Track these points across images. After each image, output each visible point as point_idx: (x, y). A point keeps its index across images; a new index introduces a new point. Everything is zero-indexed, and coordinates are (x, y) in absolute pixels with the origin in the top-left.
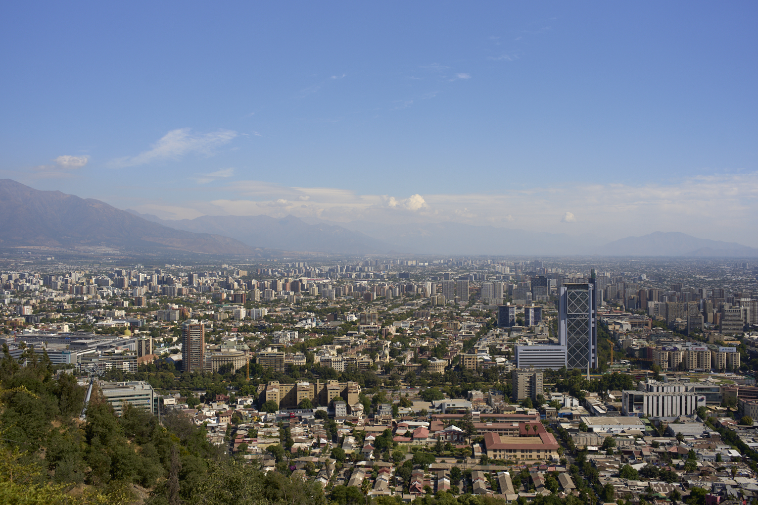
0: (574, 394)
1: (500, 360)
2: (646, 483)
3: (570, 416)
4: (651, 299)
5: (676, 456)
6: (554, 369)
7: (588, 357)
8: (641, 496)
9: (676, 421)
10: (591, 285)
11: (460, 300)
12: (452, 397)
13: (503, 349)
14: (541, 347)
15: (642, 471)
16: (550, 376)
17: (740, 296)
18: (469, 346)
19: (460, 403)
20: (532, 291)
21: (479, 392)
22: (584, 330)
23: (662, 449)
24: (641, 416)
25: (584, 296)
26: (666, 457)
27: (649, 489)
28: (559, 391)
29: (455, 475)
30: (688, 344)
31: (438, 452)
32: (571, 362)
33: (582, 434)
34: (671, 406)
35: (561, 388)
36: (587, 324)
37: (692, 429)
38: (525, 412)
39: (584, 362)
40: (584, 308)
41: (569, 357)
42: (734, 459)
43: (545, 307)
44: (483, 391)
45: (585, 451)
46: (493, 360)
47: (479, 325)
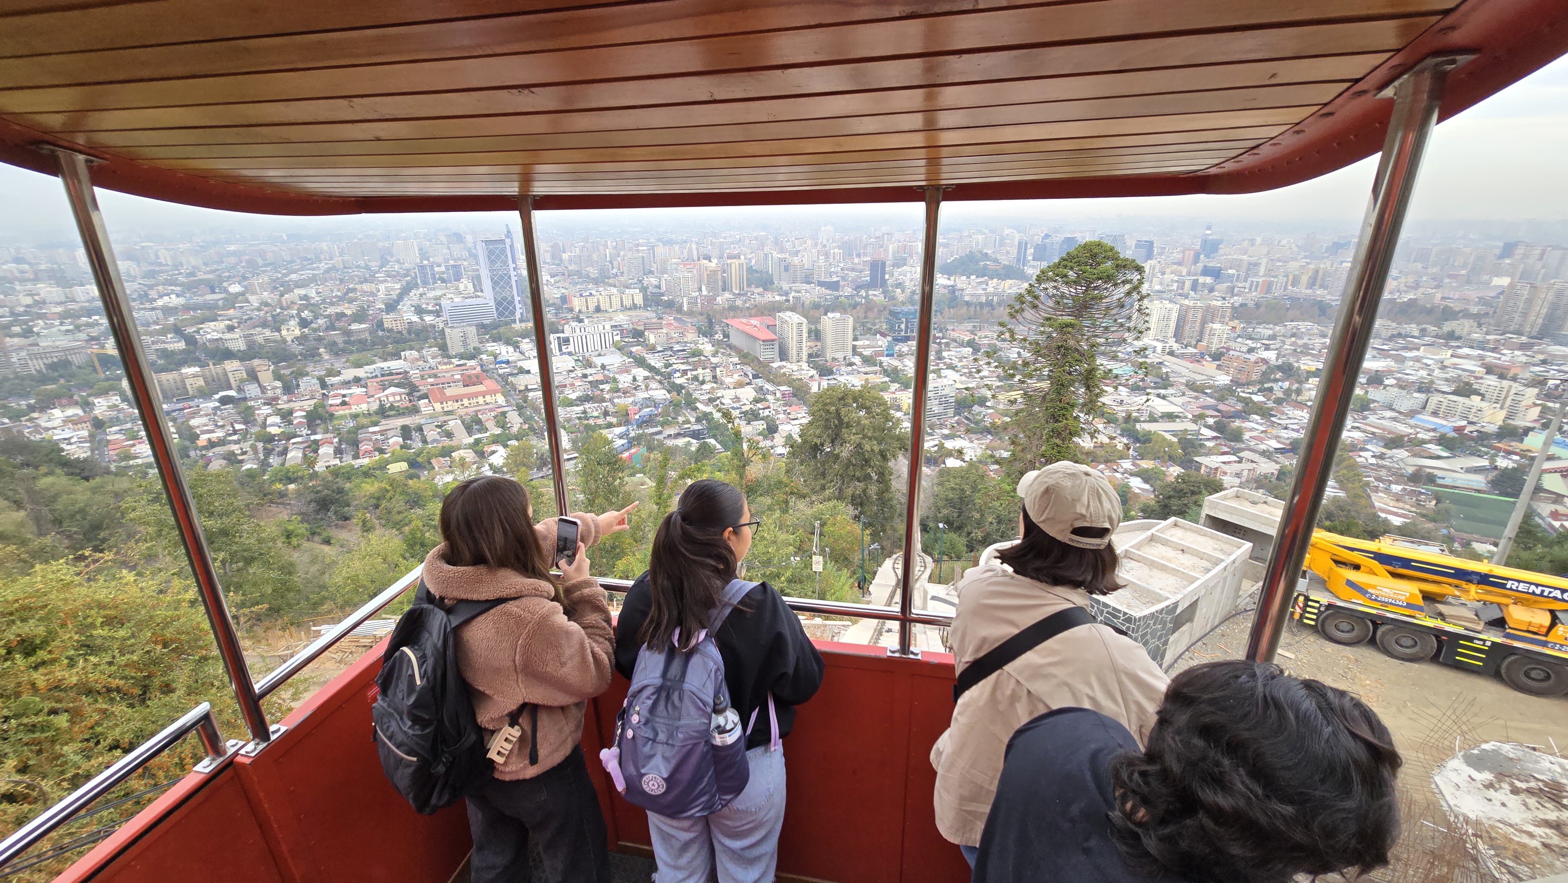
0: (508, 342)
1: (428, 319)
2: (581, 408)
3: (508, 362)
4: (564, 252)
5: (602, 382)
6: (485, 322)
7: (514, 308)
8: (579, 418)
9: (599, 355)
10: (508, 241)
11: (369, 261)
12: (385, 360)
13: (430, 308)
14: (469, 301)
15: (578, 398)
16: (483, 328)
17: (638, 245)
18: (391, 307)
19: (394, 365)
20: (449, 248)
21: (413, 352)
22: (508, 283)
23: (590, 378)
24: (570, 354)
25: (503, 251)
26: (595, 384)
27: (585, 412)
28: (494, 341)
29: (406, 432)
30: (601, 289)
31: (383, 413)
32: (500, 314)
33: (521, 376)
34: (594, 343)
35: (496, 339)
36: (510, 277)
37: (614, 360)
38: (465, 365)
39: (513, 313)
40: (505, 263)
41: (497, 309)
42: (646, 378)
43: (466, 263)
44: (418, 351)
45: (527, 389)
46: (422, 320)
47: (398, 286)
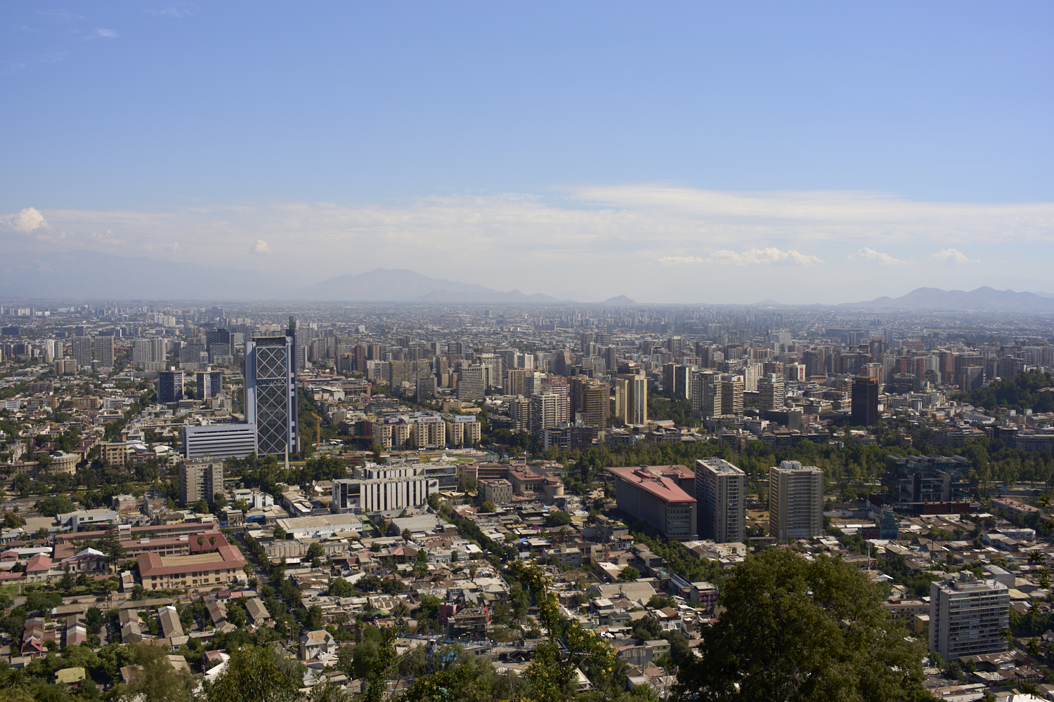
0: (267, 489)
1: (161, 449)
2: (364, 600)
3: (262, 521)
4: (370, 357)
5: (402, 559)
6: (239, 457)
7: (286, 438)
8: (357, 617)
9: (402, 516)
10: (289, 339)
11: (100, 365)
12: (88, 507)
13: (166, 433)
14: (220, 427)
15: (359, 585)
16: (234, 467)
17: (481, 351)
18: (114, 431)
19: (101, 515)
20: (208, 350)
21: (130, 497)
22: (281, 402)
23: (384, 552)
24: (358, 512)
25: (279, 353)
26: (389, 562)
27: (368, 607)
28: (246, 487)
29: (93, 620)
30: (417, 414)
31: (67, 588)
32: (263, 446)
33: (278, 543)
34: (396, 496)
35: (249, 483)
36: (284, 393)
37: (422, 523)
38: (198, 520)
39: (281, 446)
40: (279, 370)
41: (260, 439)
42: (473, 556)
43: (227, 371)
44: (136, 495)
45: (283, 565)
46: (151, 449)
47: (129, 401)
